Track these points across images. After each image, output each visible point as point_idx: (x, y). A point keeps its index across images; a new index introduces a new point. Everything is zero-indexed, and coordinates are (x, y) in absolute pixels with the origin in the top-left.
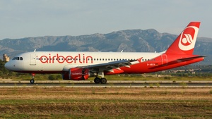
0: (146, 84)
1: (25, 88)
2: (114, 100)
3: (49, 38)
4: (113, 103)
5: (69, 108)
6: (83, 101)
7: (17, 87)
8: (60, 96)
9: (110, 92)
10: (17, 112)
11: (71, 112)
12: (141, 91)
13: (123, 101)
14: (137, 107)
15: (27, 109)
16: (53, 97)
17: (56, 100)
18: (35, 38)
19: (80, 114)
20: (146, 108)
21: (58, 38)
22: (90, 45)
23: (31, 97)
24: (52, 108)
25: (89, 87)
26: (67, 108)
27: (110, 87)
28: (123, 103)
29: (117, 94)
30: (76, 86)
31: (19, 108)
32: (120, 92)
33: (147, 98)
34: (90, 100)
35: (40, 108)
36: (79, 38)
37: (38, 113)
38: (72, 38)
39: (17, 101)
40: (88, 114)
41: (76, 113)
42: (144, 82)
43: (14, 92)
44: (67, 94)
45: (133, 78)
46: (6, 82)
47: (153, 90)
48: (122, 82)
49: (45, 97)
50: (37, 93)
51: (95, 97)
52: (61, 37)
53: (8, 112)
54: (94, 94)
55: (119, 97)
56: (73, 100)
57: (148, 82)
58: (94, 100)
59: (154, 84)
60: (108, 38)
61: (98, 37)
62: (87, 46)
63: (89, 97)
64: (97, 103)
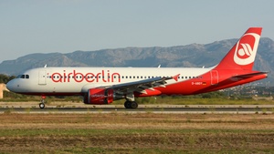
0: (258, 109)
1: (100, 114)
2: (215, 130)
3: (132, 50)
4: (213, 134)
5: (157, 141)
6: (175, 131)
7: (91, 112)
8: (146, 125)
9: (210, 119)
10: (89, 145)
11: (159, 145)
12: (251, 118)
13: (227, 131)
14: (245, 139)
15: (103, 141)
16: (136, 126)
17: (140, 130)
18: (114, 50)
19: (171, 148)
20: (257, 141)
21: (144, 50)
22: (185, 59)
23: (108, 125)
24: (135, 140)
25: (184, 112)
26: (153, 139)
27: (210, 112)
28: (226, 134)
29: (220, 122)
30: (166, 112)
31: (93, 140)
32: (223, 119)
33: (259, 127)
34: (184, 130)
35: (120, 141)
36: (170, 50)
37: (117, 146)
38: (162, 50)
39: (90, 130)
40: (182, 148)
41: (165, 146)
42: (255, 106)
43: (86, 119)
44: (154, 122)
45: (241, 102)
46: (77, 106)
47: (266, 117)
48: (227, 106)
49: (127, 125)
50: (116, 121)
51: (190, 125)
52: (148, 48)
53: (79, 145)
54: (189, 122)
55: (222, 126)
56: (162, 130)
57: (260, 106)
58: (190, 130)
59: (268, 109)
60: (208, 50)
61: (195, 49)
62: (181, 60)
63: (183, 126)
64: (193, 134)
